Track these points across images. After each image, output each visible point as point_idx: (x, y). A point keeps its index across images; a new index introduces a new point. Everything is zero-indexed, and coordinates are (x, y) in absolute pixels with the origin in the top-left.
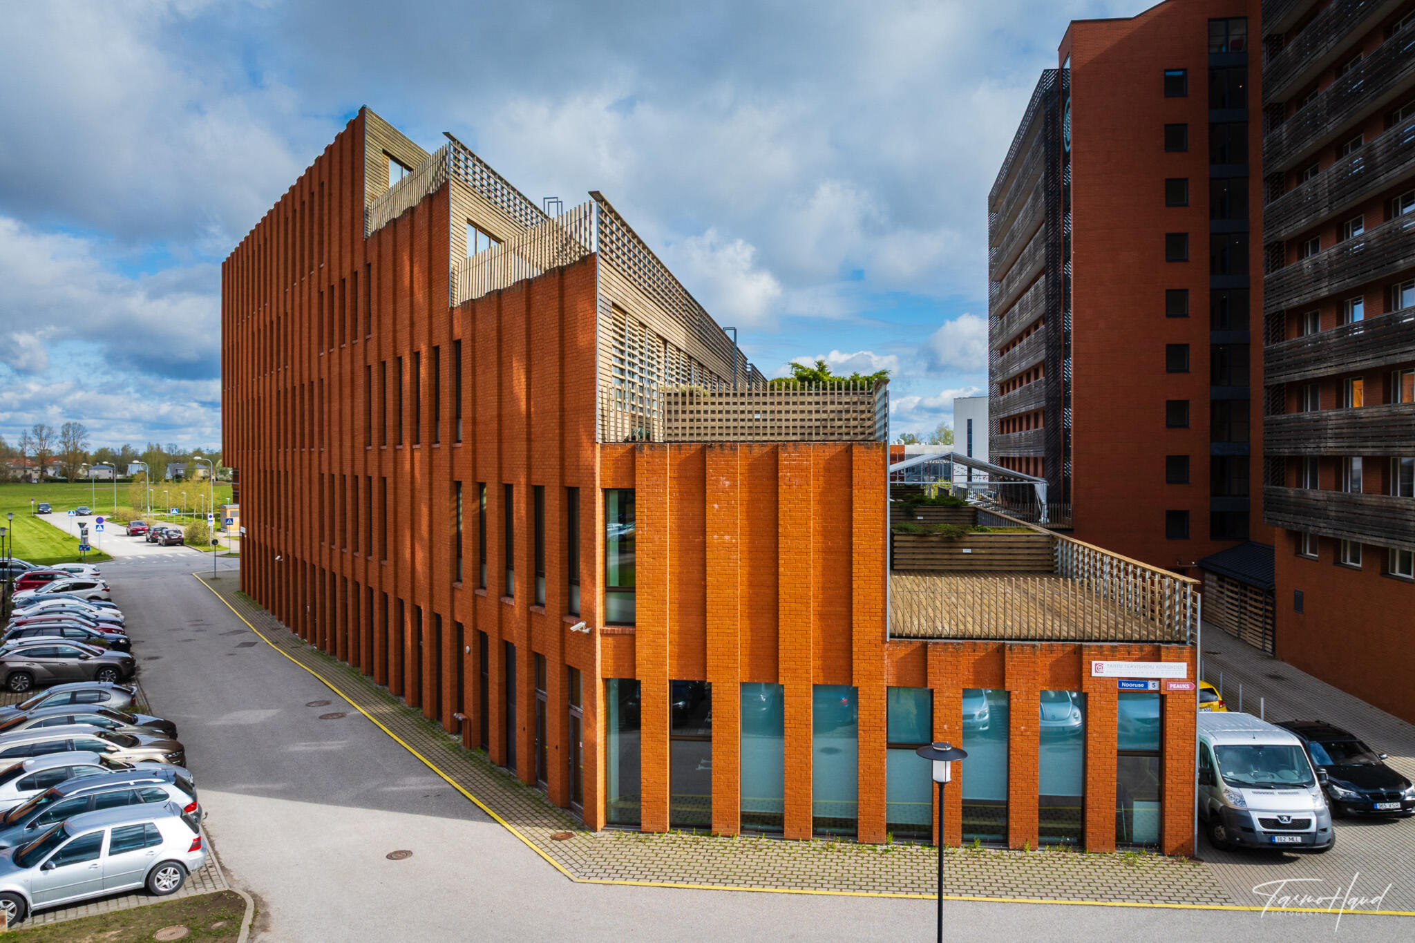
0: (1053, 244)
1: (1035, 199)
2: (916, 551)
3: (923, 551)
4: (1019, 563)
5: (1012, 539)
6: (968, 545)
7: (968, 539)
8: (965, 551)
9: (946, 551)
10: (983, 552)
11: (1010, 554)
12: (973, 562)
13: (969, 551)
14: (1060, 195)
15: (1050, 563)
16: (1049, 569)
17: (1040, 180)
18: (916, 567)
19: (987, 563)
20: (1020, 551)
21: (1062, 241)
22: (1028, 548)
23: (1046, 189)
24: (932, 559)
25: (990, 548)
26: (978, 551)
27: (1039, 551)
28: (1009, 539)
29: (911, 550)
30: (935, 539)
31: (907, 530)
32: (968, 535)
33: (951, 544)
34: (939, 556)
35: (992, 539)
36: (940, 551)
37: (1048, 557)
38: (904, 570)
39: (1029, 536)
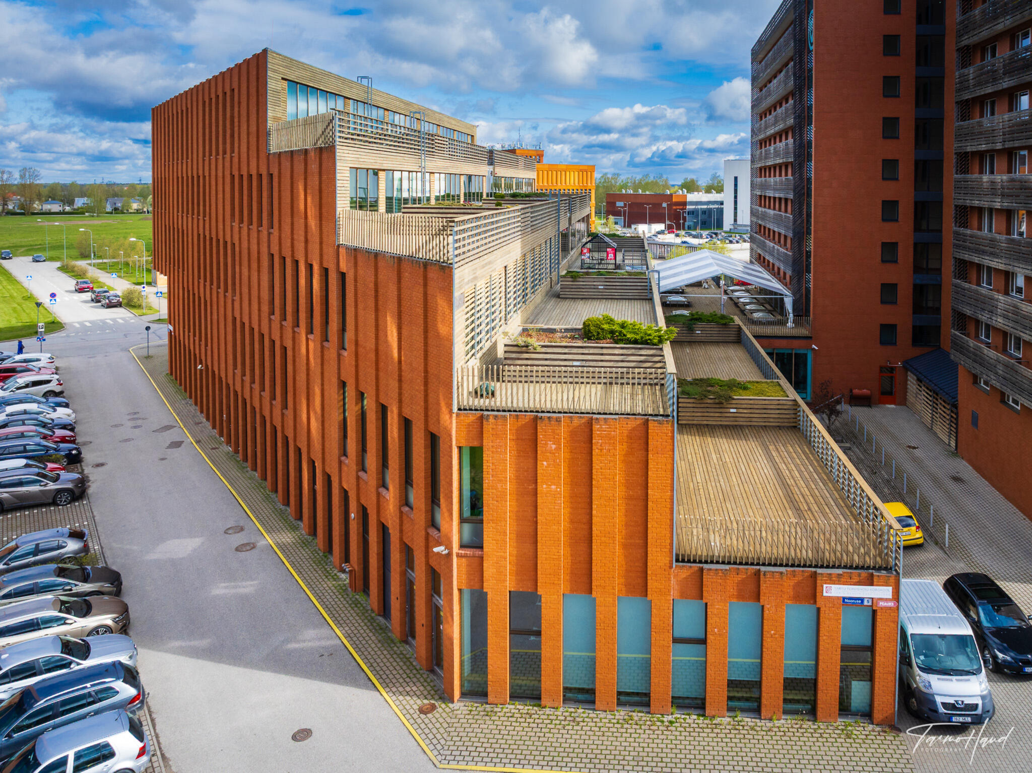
2: (695, 410)
3: (700, 410)
4: (772, 420)
5: (767, 402)
6: (734, 406)
7: (734, 402)
8: (732, 410)
9: (719, 411)
10: (745, 411)
11: (765, 414)
12: (738, 419)
13: (734, 410)
14: (804, 79)
15: (794, 420)
16: (794, 425)
18: (695, 422)
19: (748, 420)
20: (771, 412)
22: (778, 409)
23: (795, 74)
24: (708, 416)
25: (751, 408)
26: (741, 411)
27: (786, 412)
28: (764, 402)
29: (692, 410)
30: (709, 401)
31: (688, 394)
32: (734, 399)
33: (721, 406)
34: (712, 414)
35: (751, 402)
36: (713, 410)
37: (793, 416)
38: (685, 425)
39: (779, 400)
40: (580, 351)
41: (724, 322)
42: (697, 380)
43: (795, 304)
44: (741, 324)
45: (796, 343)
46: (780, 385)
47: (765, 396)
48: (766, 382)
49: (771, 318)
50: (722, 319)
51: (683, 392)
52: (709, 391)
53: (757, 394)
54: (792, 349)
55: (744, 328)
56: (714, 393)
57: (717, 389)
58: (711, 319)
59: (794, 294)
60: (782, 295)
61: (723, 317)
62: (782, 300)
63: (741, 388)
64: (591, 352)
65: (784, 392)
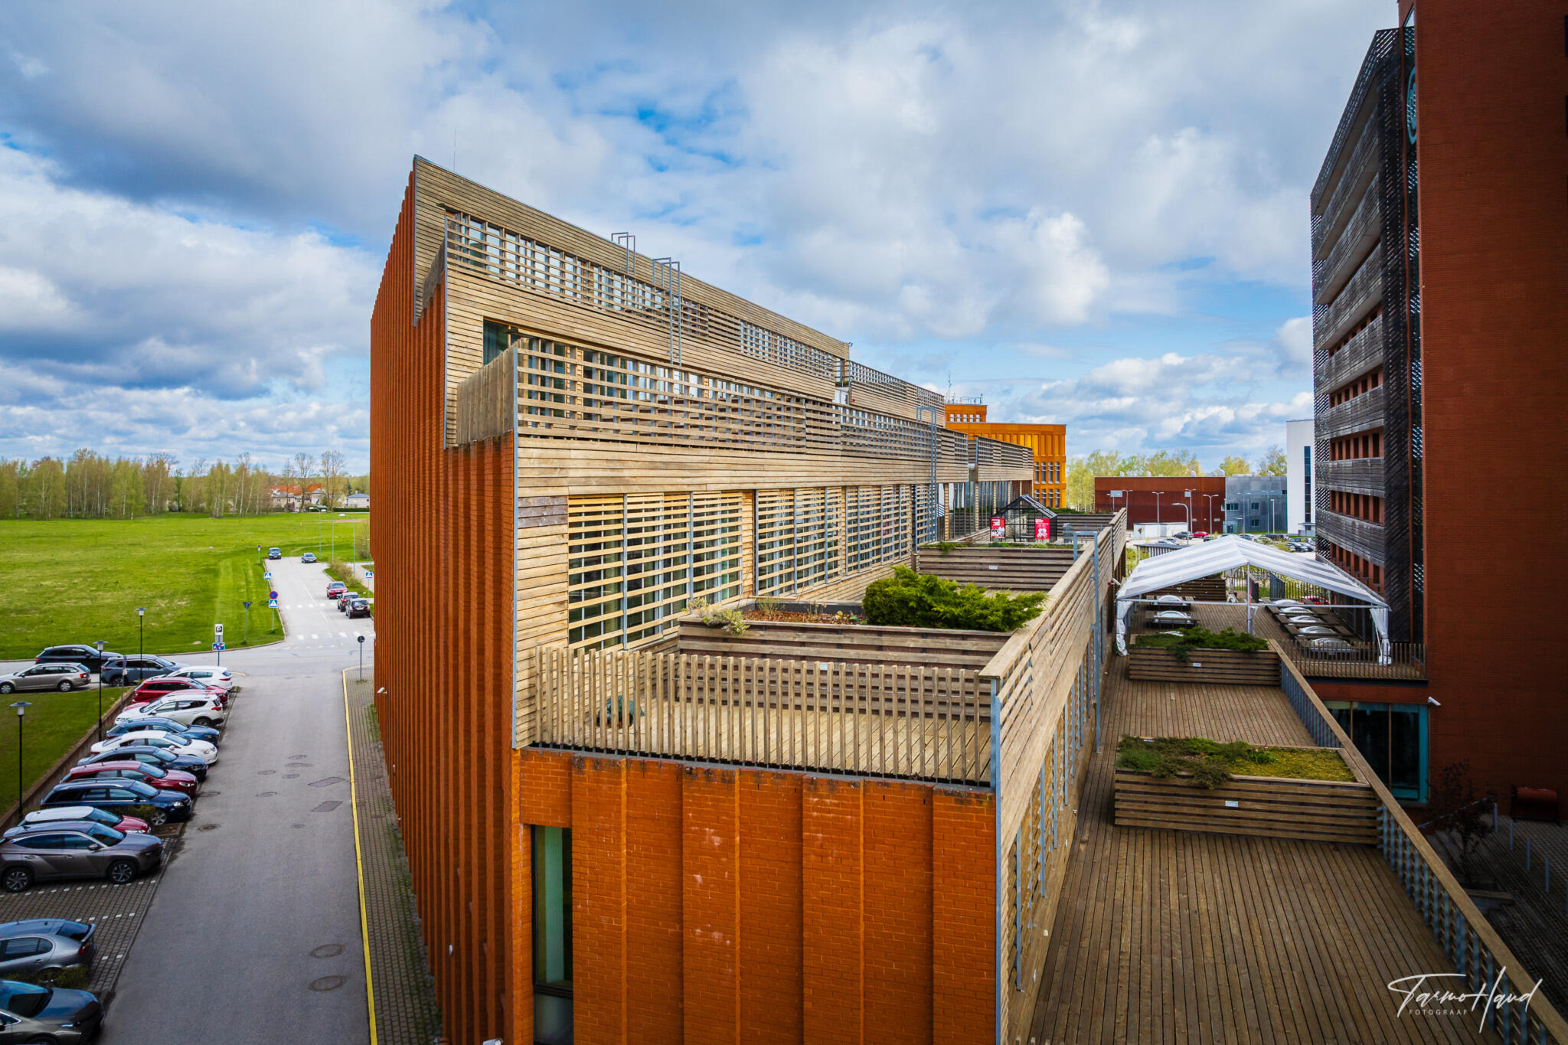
0: (1394, 272)
1: (1369, 209)
2: (1148, 798)
3: (1160, 798)
4: (1317, 828)
5: (1306, 790)
6: (1234, 794)
7: (1232, 785)
8: (1229, 804)
9: (1198, 802)
10: (1258, 806)
11: (1303, 814)
12: (1242, 822)
13: (1234, 804)
15: (1369, 832)
16: (1369, 841)
17: (1373, 183)
18: (1149, 824)
19: (1264, 825)
20: (1319, 810)
21: (1407, 268)
22: (1332, 806)
23: (1382, 197)
24: (1175, 813)
25: (1270, 802)
26: (1248, 805)
27: (1351, 813)
28: (1300, 790)
29: (1144, 797)
30: (1180, 782)
31: (1135, 765)
32: (1232, 780)
33: (1206, 793)
34: (1185, 810)
35: (1273, 788)
36: (1187, 801)
37: (1367, 823)
38: (1129, 827)
39: (1333, 786)
40: (834, 638)
41: (1244, 646)
42: (1165, 740)
43: (1392, 621)
44: (1279, 650)
45: (1395, 692)
46: (1340, 758)
47: (1302, 777)
48: (1312, 752)
49: (1345, 647)
50: (1243, 642)
51: (1126, 762)
52: (1181, 762)
53: (1287, 773)
54: (1387, 704)
55: (1285, 658)
56: (1190, 766)
57: (1202, 759)
58: (1221, 641)
59: (1390, 602)
60: (1369, 604)
61: (1245, 638)
62: (1367, 611)
63: (1253, 759)
64: (855, 642)
65: (1349, 770)
